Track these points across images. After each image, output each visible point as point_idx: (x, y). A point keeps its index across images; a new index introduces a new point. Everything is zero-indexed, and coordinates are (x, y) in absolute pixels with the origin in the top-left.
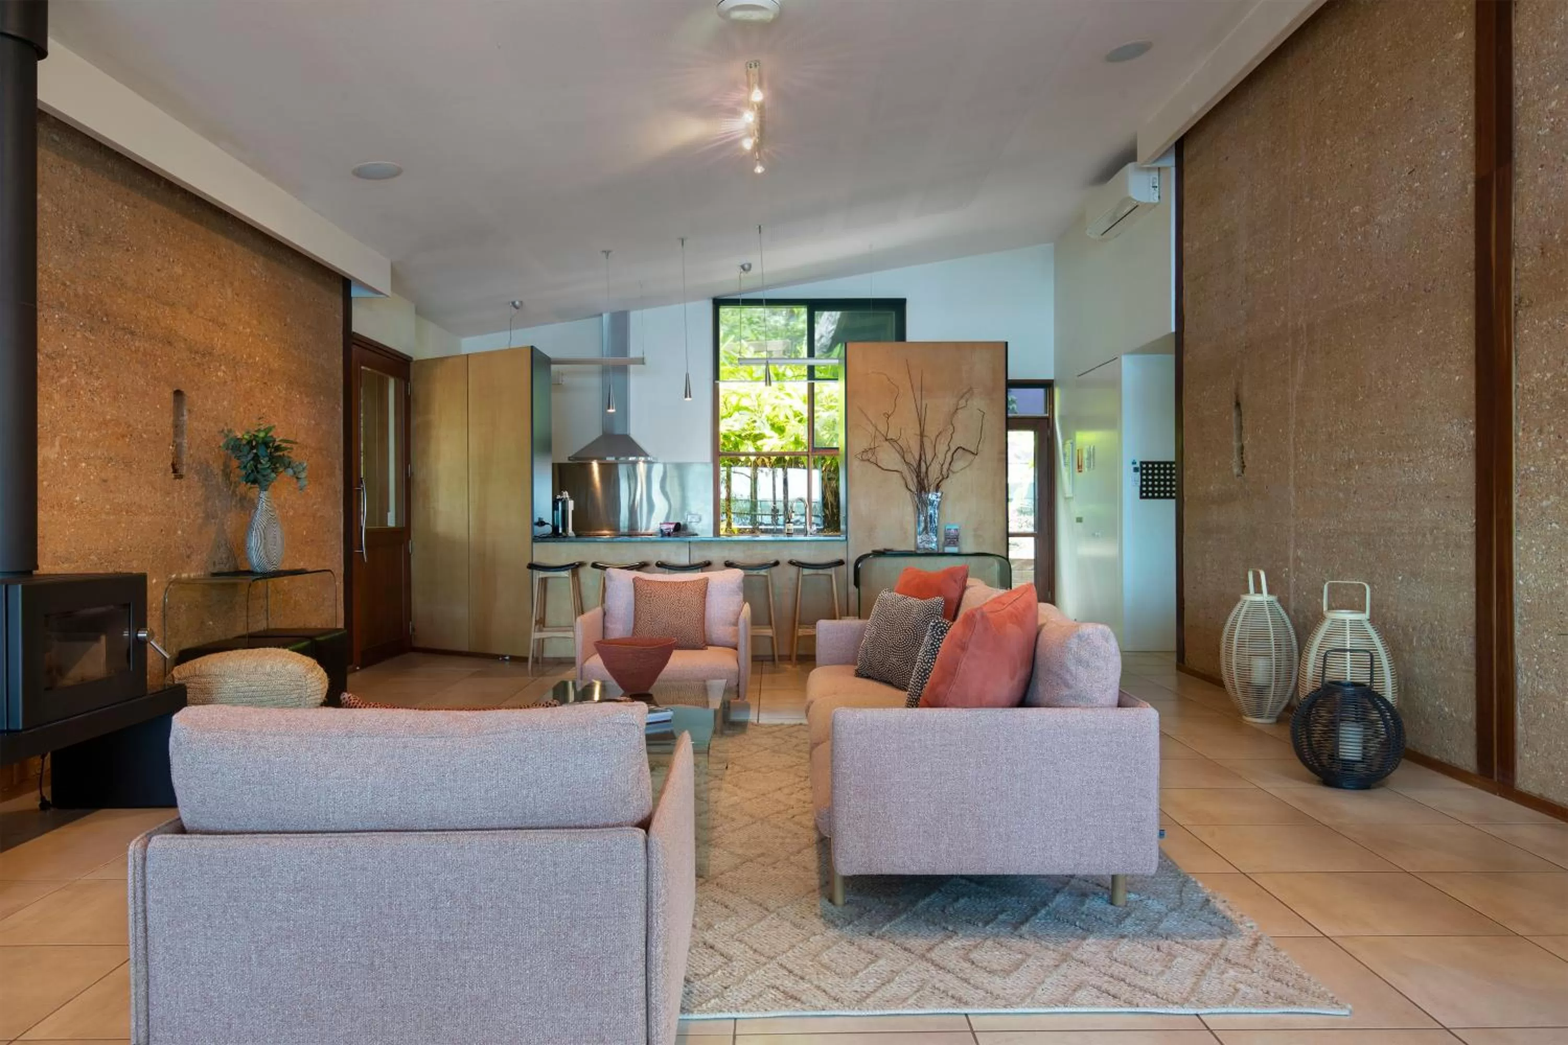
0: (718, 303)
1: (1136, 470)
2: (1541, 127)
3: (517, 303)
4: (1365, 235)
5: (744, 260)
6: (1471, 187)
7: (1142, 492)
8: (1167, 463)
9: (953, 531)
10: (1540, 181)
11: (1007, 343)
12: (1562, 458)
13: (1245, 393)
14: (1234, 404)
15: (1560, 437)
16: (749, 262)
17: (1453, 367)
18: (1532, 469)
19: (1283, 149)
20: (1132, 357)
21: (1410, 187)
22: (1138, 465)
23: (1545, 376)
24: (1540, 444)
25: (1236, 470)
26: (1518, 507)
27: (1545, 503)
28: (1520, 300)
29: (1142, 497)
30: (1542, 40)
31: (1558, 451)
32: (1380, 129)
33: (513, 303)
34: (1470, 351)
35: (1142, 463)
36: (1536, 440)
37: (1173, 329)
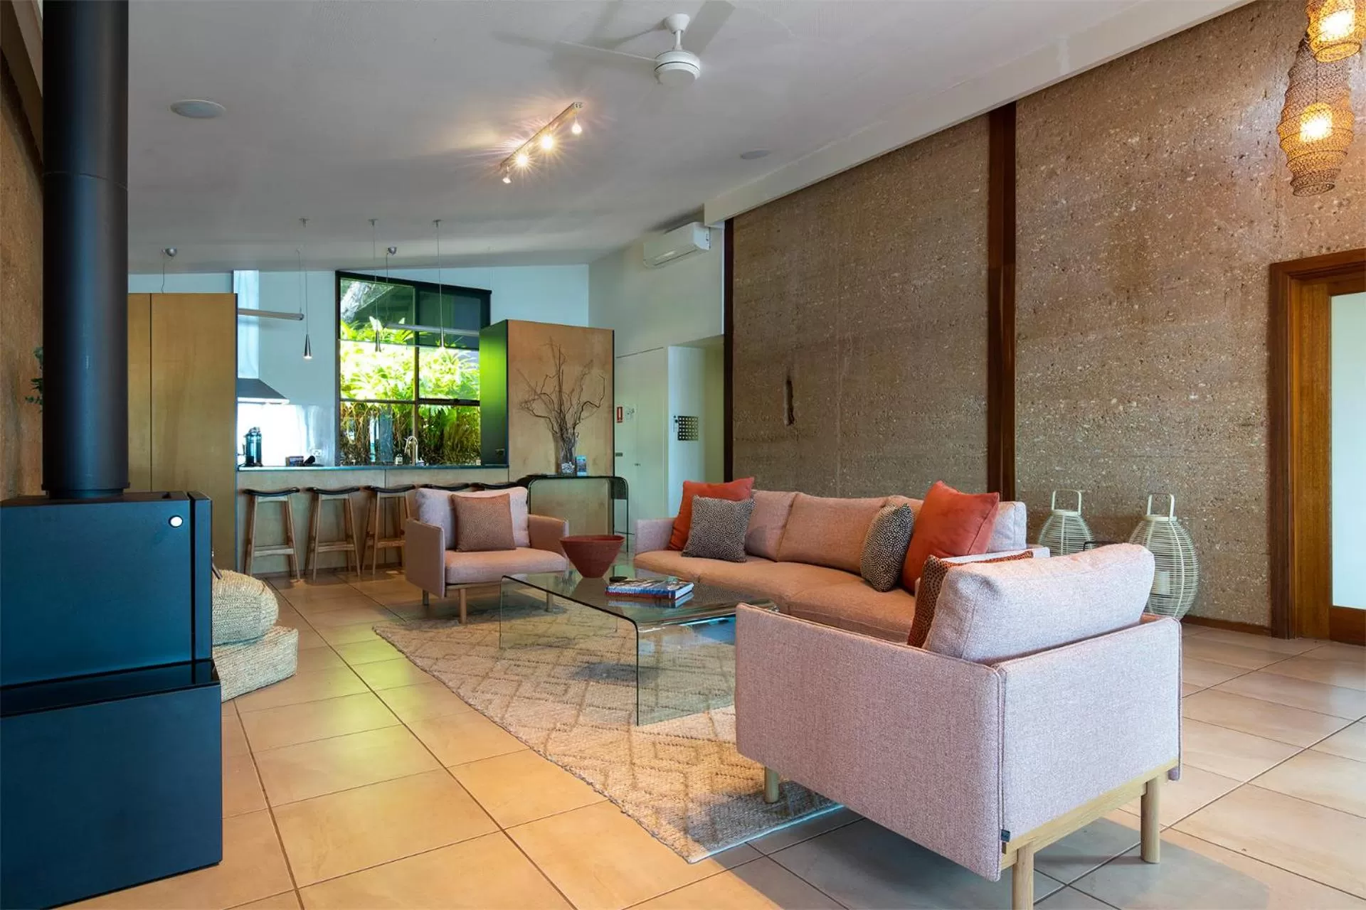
0: (341, 275)
1: (676, 421)
2: (1034, 247)
3: (172, 251)
4: (902, 290)
5: (391, 245)
6: (984, 272)
7: (679, 436)
8: (690, 417)
9: (582, 461)
10: (1033, 275)
11: (613, 331)
12: (1047, 417)
13: (796, 376)
14: (785, 381)
15: (1046, 406)
16: (396, 246)
17: (971, 368)
18: (1027, 422)
19: (832, 232)
20: (674, 347)
21: (940, 268)
22: (677, 418)
23: (1036, 375)
24: (1032, 410)
25: (786, 422)
26: (1017, 442)
27: (1036, 440)
28: (1019, 335)
29: (679, 439)
30: (1036, 203)
31: (1045, 413)
32: (916, 232)
33: (168, 251)
34: (984, 359)
35: (679, 417)
36: (1030, 408)
37: (723, 333)
